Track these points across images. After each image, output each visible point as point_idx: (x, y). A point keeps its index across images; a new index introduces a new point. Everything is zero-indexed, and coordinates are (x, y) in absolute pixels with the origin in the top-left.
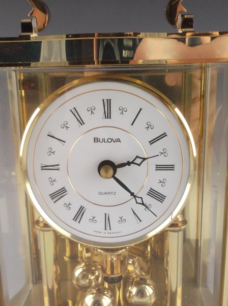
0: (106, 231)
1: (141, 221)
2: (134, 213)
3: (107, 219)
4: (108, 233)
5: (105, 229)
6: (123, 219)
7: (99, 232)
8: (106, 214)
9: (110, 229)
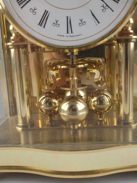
0: (68, 34)
1: (99, 23)
2: (93, 15)
3: (69, 22)
4: (70, 36)
5: (68, 33)
6: (83, 22)
7: (62, 36)
8: (67, 17)
9: (72, 33)
